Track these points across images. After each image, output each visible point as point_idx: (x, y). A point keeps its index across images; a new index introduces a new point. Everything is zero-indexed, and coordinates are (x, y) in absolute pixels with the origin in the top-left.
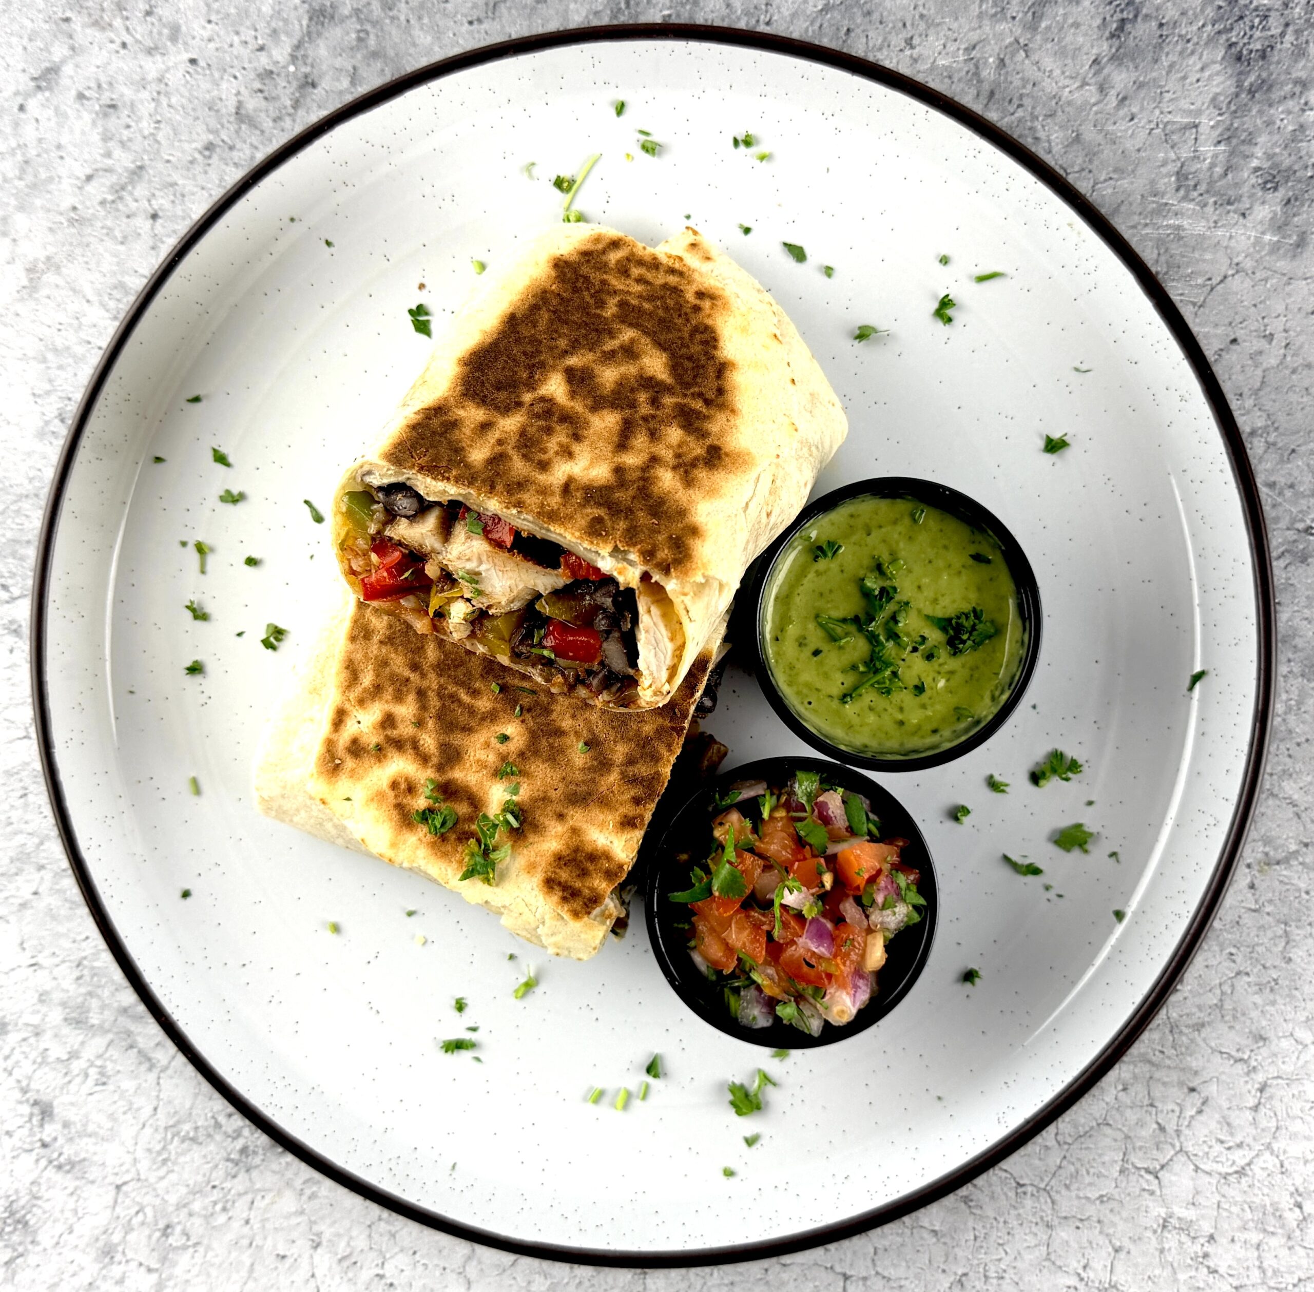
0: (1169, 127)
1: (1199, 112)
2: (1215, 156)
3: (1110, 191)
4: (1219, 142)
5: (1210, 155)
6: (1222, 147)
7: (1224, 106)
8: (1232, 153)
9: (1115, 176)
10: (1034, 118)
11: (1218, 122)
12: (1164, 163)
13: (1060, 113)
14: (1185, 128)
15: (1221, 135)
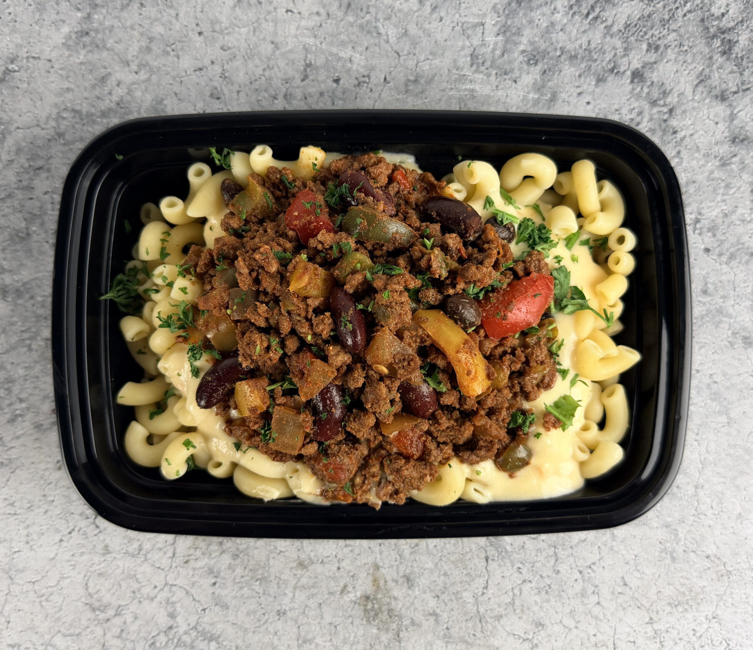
0: (465, 25)
1: (484, 15)
2: (496, 44)
3: (427, 67)
4: (498, 34)
5: (492, 43)
6: (500, 38)
7: (501, 12)
8: (507, 41)
9: (430, 57)
10: (377, 20)
11: (497, 22)
12: (463, 48)
13: (393, 17)
14: (475, 26)
15: (500, 30)
